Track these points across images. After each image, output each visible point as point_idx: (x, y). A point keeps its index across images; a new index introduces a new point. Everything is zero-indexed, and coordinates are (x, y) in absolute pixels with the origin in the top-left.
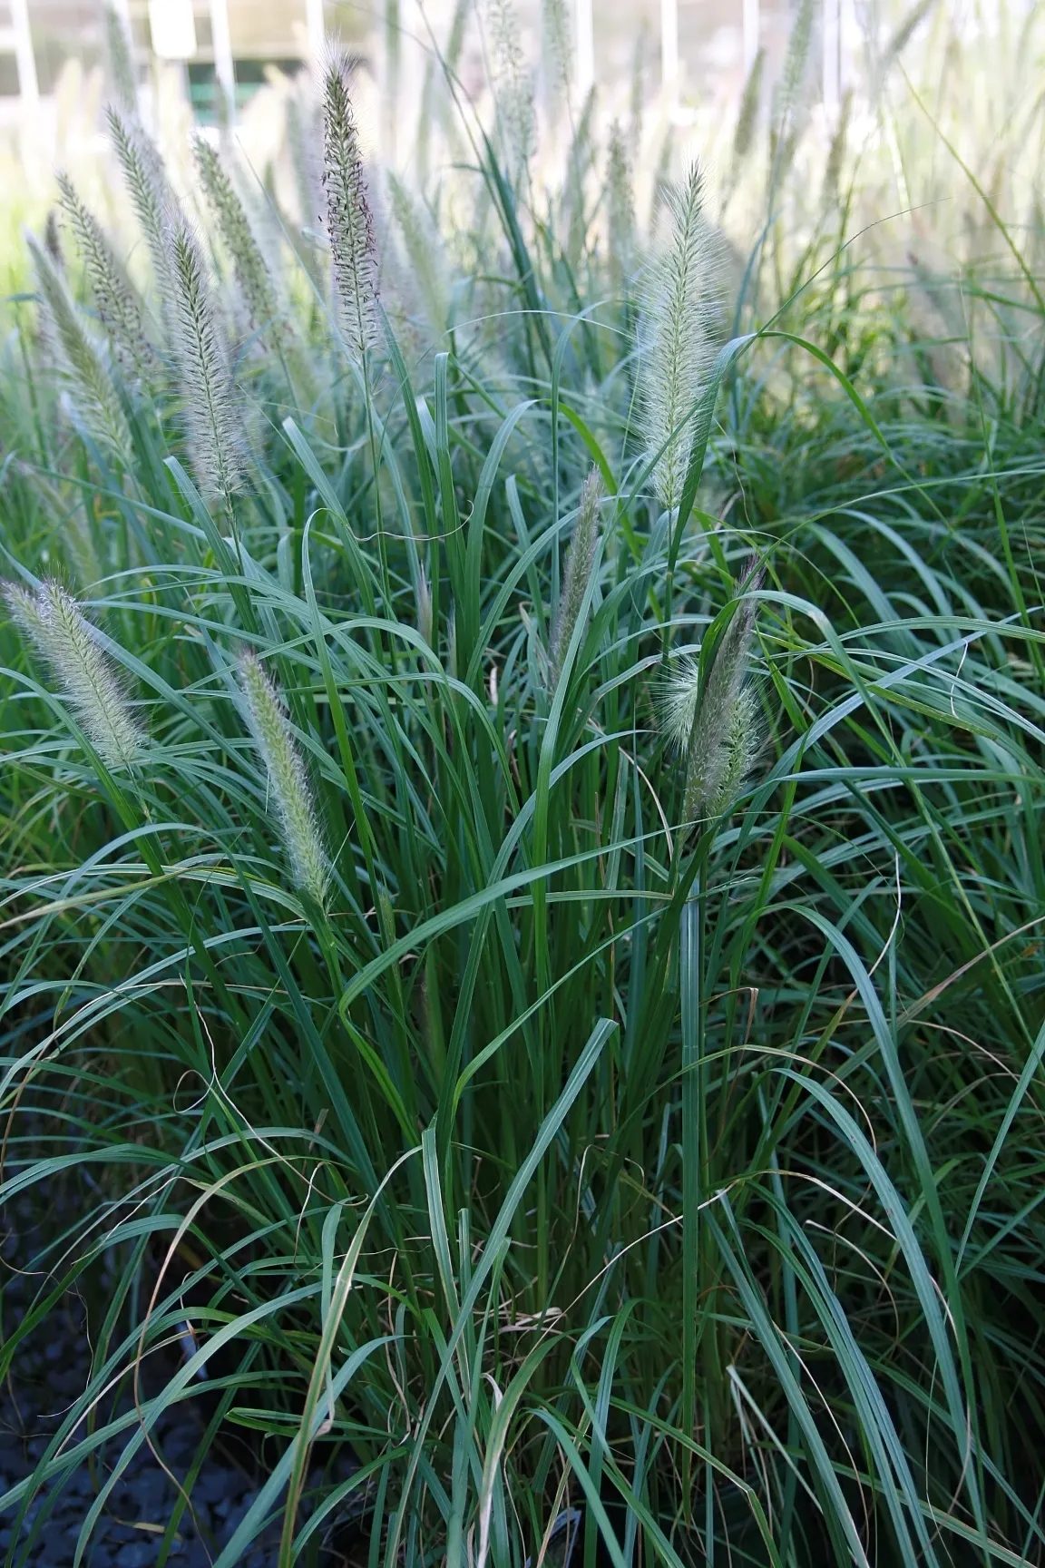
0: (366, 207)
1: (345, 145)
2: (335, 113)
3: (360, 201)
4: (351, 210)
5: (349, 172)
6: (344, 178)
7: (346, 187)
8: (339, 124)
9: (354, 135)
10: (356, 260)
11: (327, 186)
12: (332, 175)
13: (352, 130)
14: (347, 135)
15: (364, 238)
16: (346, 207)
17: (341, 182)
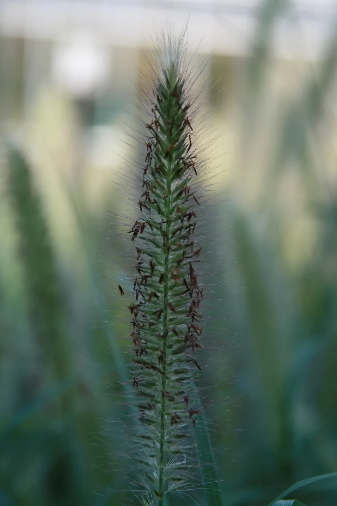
0: (194, 282)
1: (173, 186)
2: (163, 138)
3: (185, 269)
4: (171, 282)
5: (174, 226)
6: (165, 235)
7: (167, 249)
8: (168, 155)
9: (188, 173)
10: (169, 358)
11: (139, 242)
12: (148, 229)
13: (189, 165)
14: (178, 173)
15: (183, 327)
16: (163, 278)
17: (160, 239)
